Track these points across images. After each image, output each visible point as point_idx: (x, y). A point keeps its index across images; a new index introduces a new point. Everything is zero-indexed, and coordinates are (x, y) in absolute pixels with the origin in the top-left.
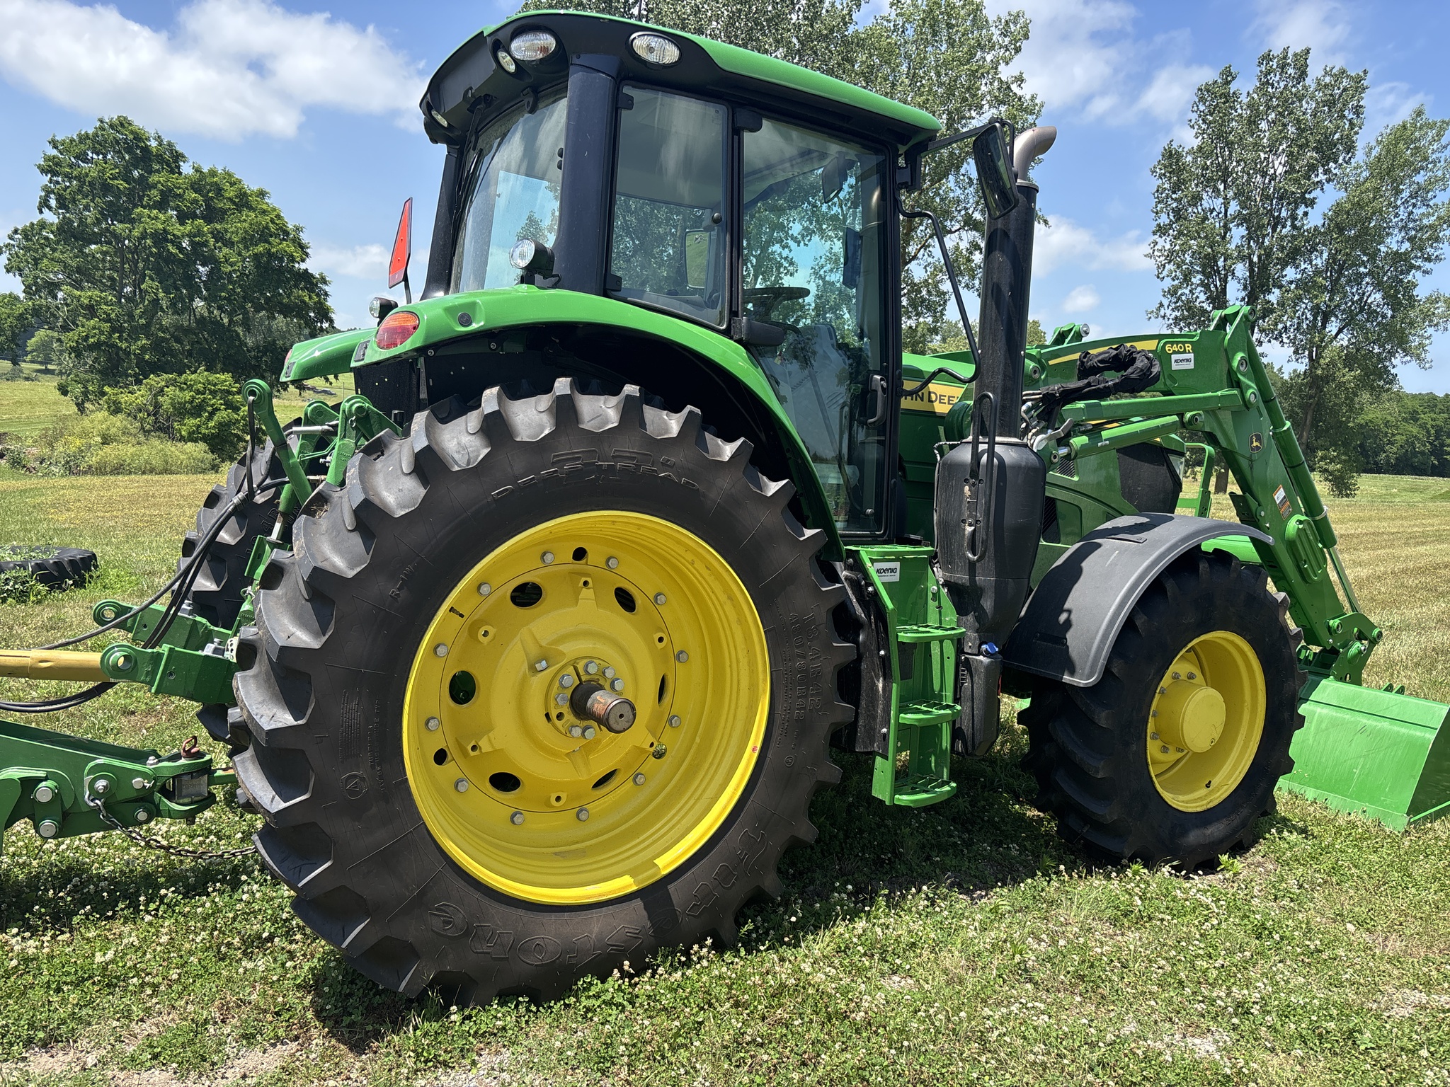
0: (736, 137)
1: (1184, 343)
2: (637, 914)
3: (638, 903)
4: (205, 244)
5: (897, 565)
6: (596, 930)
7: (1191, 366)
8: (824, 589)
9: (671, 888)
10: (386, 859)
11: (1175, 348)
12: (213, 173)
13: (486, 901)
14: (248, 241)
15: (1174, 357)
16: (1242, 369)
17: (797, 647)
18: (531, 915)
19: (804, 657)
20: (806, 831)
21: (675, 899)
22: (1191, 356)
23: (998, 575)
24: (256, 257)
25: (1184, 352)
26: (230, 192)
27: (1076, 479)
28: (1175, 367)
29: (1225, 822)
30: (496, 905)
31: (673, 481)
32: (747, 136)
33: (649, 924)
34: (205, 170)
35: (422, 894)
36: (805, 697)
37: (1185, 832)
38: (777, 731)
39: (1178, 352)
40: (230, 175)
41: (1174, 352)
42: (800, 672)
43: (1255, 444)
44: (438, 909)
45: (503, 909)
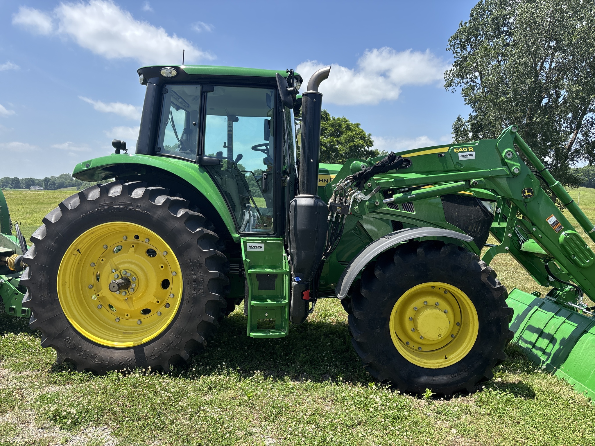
0: (203, 95)
1: (467, 147)
2: (131, 354)
3: (132, 351)
4: (334, 145)
5: (263, 245)
6: (117, 356)
7: (474, 157)
8: (204, 251)
9: (145, 348)
10: (51, 321)
11: (461, 150)
12: (338, 119)
13: (81, 340)
14: (347, 142)
15: (460, 154)
16: (508, 156)
17: (192, 271)
18: (96, 347)
19: (195, 275)
20: (200, 338)
21: (145, 352)
22: (474, 153)
23: (297, 249)
24: (351, 147)
25: (468, 151)
26: (344, 125)
27: (414, 213)
28: (460, 159)
29: (449, 376)
30: (85, 341)
31: (140, 212)
32: (209, 94)
33: (134, 358)
34: (336, 119)
35: (62, 334)
36: (196, 289)
37: (419, 376)
38: (185, 301)
39: (463, 152)
40: (345, 119)
41: (460, 152)
42: (193, 280)
43: (527, 194)
44: (66, 339)
45: (87, 343)
